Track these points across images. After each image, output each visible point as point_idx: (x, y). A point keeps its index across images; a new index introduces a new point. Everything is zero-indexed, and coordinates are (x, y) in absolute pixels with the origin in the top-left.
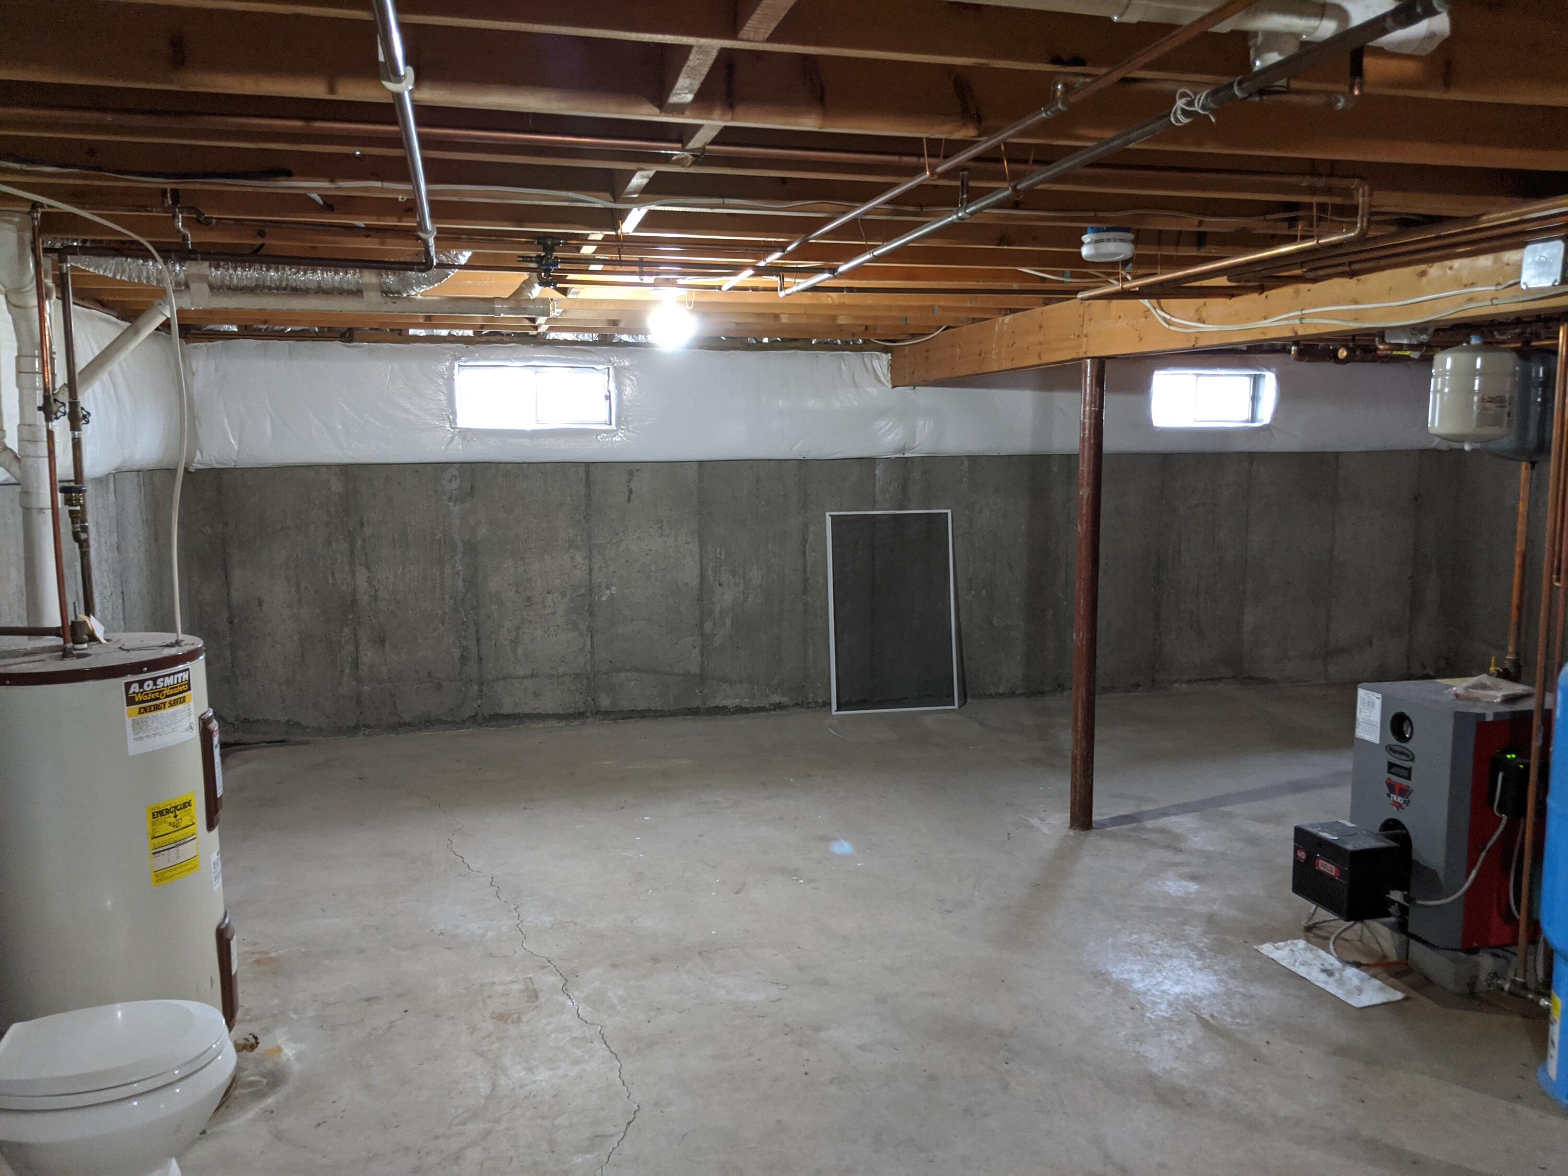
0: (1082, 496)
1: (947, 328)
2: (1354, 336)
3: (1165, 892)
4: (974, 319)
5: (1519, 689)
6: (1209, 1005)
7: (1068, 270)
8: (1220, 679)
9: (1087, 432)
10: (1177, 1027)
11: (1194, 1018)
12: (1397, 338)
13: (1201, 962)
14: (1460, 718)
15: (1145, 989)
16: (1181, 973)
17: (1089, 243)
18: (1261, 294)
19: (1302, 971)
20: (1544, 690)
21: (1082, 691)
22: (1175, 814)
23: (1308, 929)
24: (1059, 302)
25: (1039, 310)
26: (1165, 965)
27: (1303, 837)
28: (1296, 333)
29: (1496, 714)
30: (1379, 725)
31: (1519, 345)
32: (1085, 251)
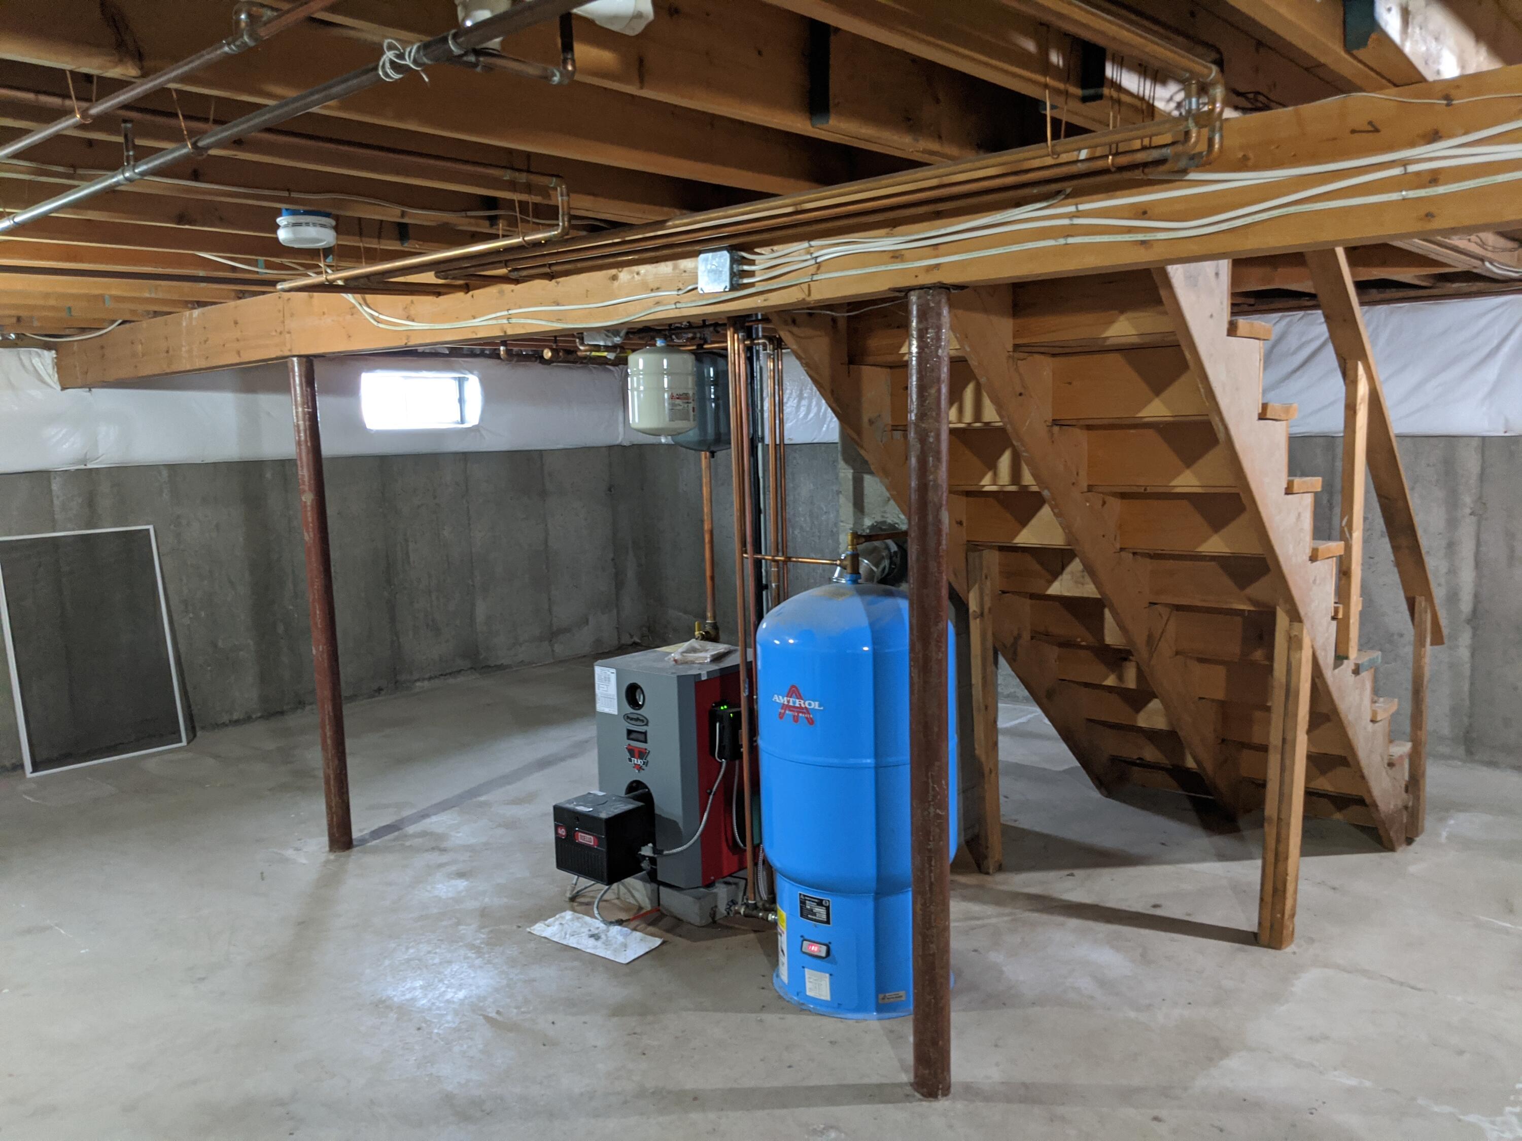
0: (305, 502)
1: (124, 322)
2: (555, 337)
3: (436, 896)
4: (155, 312)
5: (721, 648)
6: (494, 1002)
7: (261, 259)
8: (460, 671)
9: (302, 435)
10: (466, 1034)
11: (482, 1020)
12: (595, 340)
13: (481, 959)
14: (682, 680)
15: (429, 1004)
16: (462, 976)
17: (286, 226)
18: (467, 293)
19: (572, 942)
20: (746, 647)
21: (328, 707)
22: (435, 814)
23: (573, 899)
24: (254, 296)
25: (232, 304)
26: (446, 973)
27: (562, 815)
28: (505, 332)
29: (708, 673)
30: (616, 697)
31: (694, 347)
32: (283, 235)
